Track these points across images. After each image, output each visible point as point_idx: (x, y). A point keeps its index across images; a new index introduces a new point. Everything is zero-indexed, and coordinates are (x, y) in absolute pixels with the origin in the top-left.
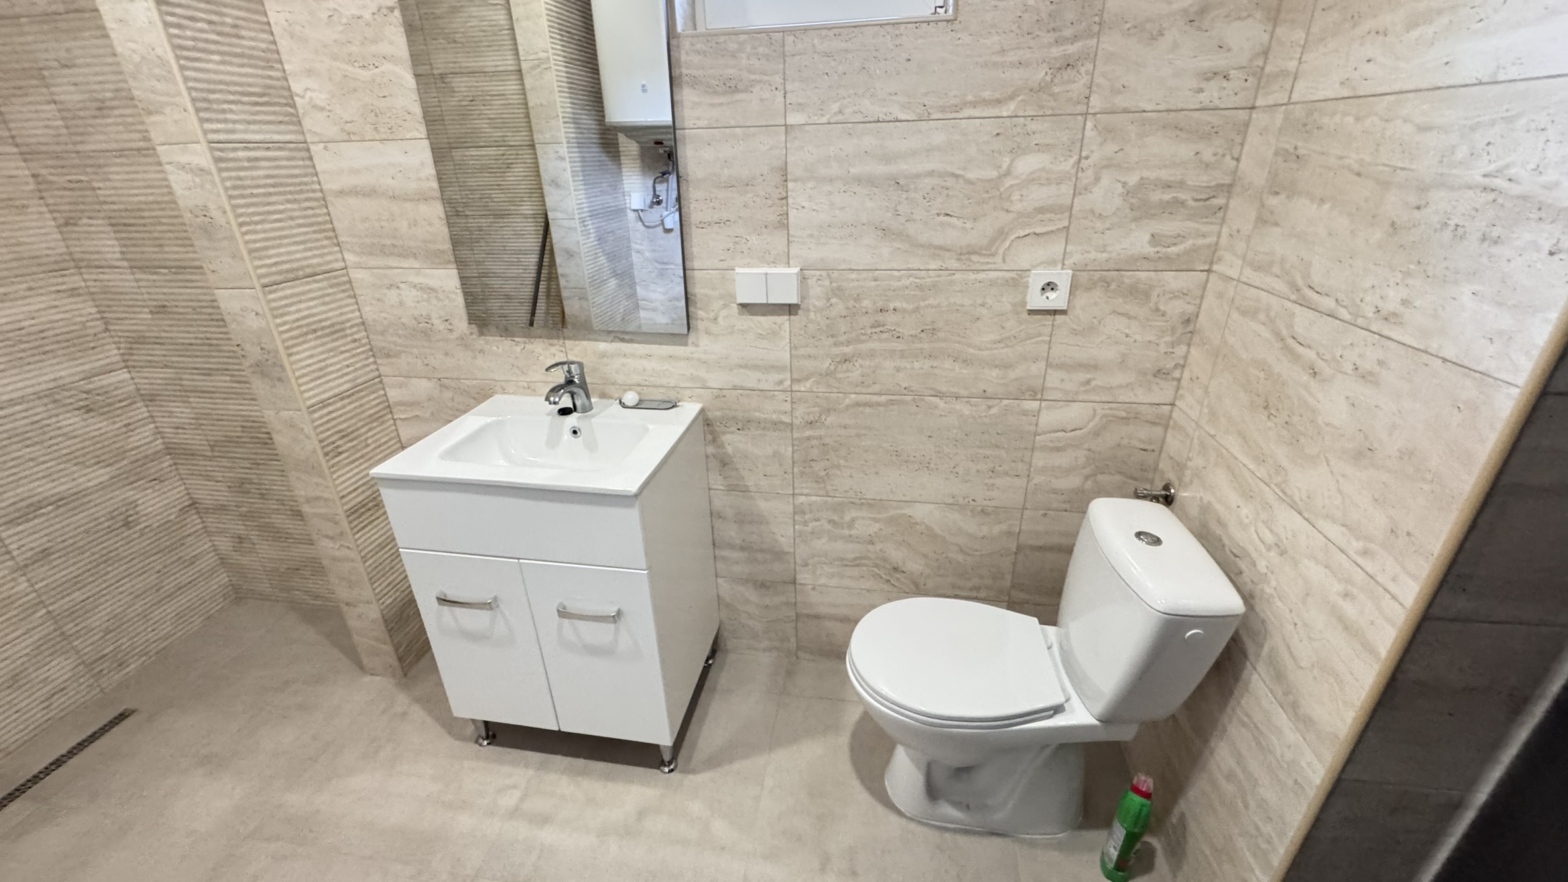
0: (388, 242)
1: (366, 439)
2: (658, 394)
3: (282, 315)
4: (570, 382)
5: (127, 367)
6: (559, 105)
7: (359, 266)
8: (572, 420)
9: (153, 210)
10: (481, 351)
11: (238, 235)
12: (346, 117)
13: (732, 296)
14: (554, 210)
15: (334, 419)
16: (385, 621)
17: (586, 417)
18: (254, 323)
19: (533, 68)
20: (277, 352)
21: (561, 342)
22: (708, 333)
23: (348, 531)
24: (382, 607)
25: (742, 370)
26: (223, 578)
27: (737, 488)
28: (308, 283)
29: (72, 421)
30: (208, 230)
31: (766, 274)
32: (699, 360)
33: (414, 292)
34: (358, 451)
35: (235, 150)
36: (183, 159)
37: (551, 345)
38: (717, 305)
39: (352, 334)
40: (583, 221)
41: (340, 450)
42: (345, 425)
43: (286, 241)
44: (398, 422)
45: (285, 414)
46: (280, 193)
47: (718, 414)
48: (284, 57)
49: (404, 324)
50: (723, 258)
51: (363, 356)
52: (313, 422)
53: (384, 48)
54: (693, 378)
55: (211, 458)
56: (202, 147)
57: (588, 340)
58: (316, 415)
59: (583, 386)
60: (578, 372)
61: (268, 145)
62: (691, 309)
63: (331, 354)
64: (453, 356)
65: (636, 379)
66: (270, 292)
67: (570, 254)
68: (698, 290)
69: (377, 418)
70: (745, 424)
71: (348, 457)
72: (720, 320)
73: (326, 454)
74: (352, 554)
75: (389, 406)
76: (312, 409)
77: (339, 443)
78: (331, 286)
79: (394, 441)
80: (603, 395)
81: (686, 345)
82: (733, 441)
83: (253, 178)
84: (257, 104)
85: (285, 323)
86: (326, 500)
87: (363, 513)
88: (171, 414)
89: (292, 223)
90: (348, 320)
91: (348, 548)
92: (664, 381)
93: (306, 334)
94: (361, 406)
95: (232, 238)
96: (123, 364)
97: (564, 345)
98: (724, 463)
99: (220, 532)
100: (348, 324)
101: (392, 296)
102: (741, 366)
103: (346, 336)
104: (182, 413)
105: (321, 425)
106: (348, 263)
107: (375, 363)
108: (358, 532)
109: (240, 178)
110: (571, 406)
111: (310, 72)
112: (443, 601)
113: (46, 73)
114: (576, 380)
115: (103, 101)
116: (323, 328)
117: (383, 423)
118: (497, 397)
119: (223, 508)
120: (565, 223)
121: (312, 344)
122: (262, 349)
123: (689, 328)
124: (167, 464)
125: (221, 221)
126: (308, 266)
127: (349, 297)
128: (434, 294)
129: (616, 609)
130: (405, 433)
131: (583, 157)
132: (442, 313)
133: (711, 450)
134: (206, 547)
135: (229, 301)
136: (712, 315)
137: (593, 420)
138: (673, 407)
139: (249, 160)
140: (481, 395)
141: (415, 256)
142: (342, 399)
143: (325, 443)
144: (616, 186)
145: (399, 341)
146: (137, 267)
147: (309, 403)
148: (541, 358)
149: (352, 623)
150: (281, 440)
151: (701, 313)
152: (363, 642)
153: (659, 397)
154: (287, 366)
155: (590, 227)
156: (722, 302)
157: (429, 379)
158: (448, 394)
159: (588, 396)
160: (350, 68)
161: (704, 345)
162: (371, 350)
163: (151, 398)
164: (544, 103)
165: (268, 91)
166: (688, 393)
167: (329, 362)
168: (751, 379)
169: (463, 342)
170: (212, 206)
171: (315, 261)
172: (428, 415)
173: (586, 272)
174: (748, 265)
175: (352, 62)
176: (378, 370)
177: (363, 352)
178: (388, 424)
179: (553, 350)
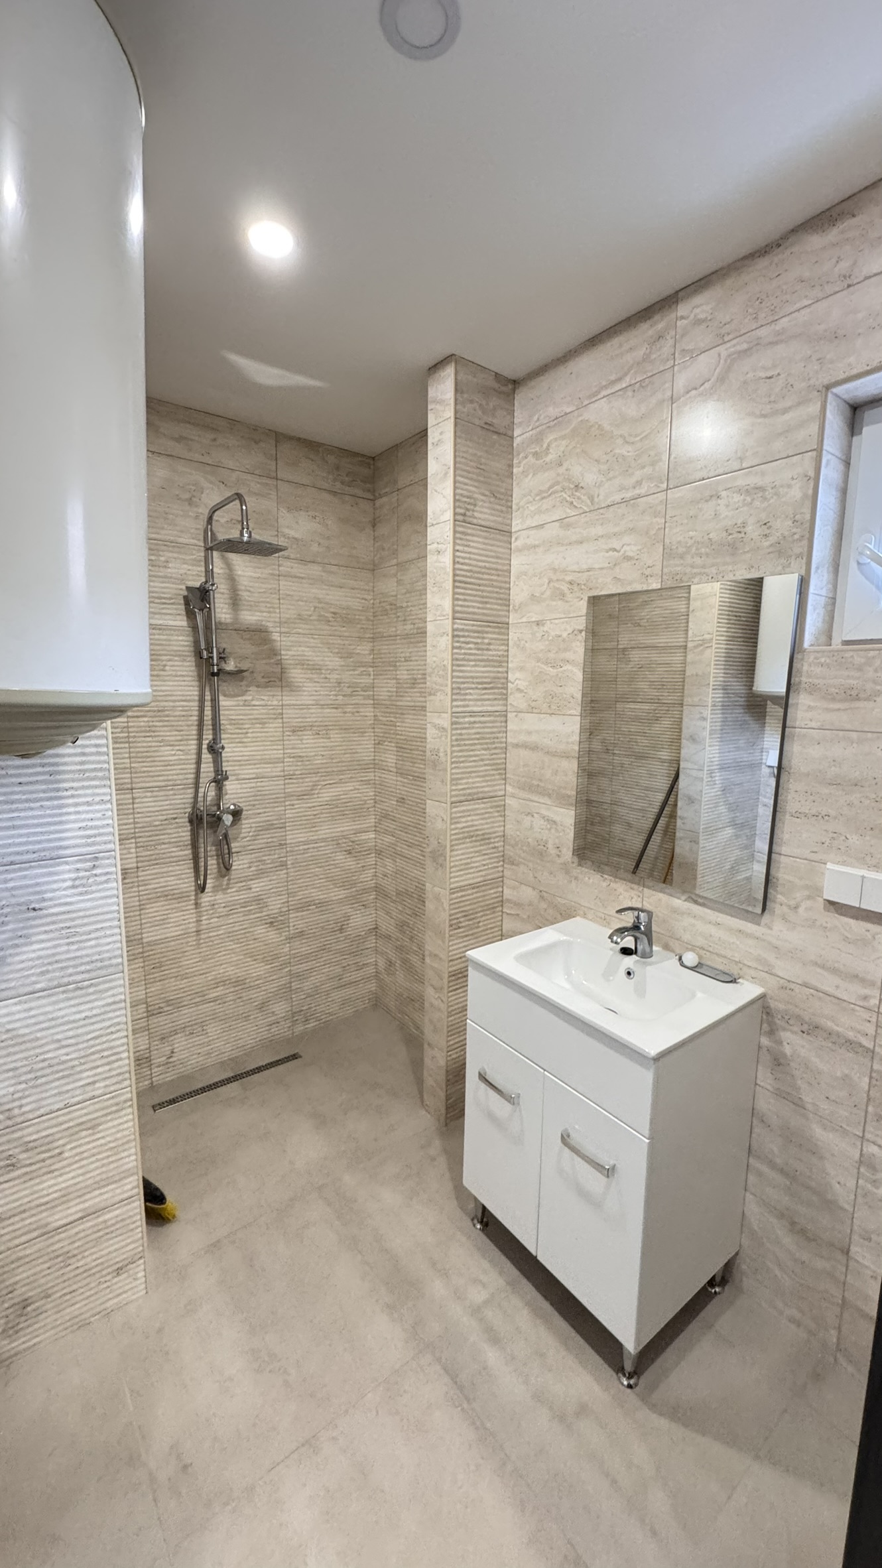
0: (535, 782)
1: (479, 922)
2: (719, 964)
3: (456, 823)
4: (636, 927)
5: (375, 831)
6: (712, 675)
7: (513, 796)
8: (630, 961)
9: (417, 741)
10: (576, 878)
11: (449, 770)
12: (534, 697)
13: (818, 890)
14: (686, 760)
15: (464, 901)
16: (447, 1071)
17: (644, 963)
18: (439, 825)
19: (695, 647)
20: (446, 847)
21: (641, 888)
22: (784, 918)
23: (446, 987)
24: (449, 1058)
25: (819, 970)
26: (373, 986)
27: (788, 1096)
28: (479, 804)
29: (340, 857)
30: (435, 764)
31: (863, 877)
32: (770, 943)
33: (542, 822)
34: (472, 929)
35: (464, 717)
36: (437, 721)
37: (631, 888)
38: (799, 895)
39: (494, 843)
40: (711, 772)
41: (460, 925)
42: (468, 908)
43: (473, 775)
44: (504, 915)
45: (437, 889)
46: (481, 744)
47: (781, 1006)
48: (510, 659)
49: (529, 843)
50: (815, 849)
51: (496, 860)
52: (450, 900)
53: (569, 655)
54: (759, 959)
55: (394, 901)
56: (447, 716)
57: (664, 893)
58: (454, 896)
59: (648, 934)
60: (647, 920)
61: (483, 714)
62: (770, 891)
63: (477, 854)
64: (555, 876)
65: (700, 941)
66: (455, 807)
67: (691, 801)
68: (781, 874)
69: (493, 909)
70: (812, 1029)
71: (464, 932)
72: (801, 910)
73: (451, 926)
74: (443, 1006)
75: (502, 901)
76: (453, 891)
77: (462, 920)
78: (491, 807)
79: (497, 929)
80: (666, 947)
81: (759, 924)
82: (793, 1043)
83: (469, 734)
84: (485, 689)
85: (456, 829)
86: (441, 959)
87: (459, 978)
88: (385, 866)
89: (481, 763)
90: (495, 833)
91: (442, 1001)
92: (729, 954)
93: (466, 838)
94: (484, 896)
95: (445, 770)
96: (373, 829)
97: (642, 892)
98: (779, 1062)
99: (382, 954)
100: (494, 835)
101: (527, 821)
102: (816, 964)
103: (489, 844)
104: (390, 866)
105: (455, 903)
106: (507, 793)
107: (503, 866)
108: (451, 991)
109: (461, 734)
110: (633, 948)
111: (522, 669)
112: (483, 1078)
113: (398, 664)
114: (642, 927)
115: (415, 679)
116: (478, 835)
117: (494, 912)
118: (578, 918)
119: (389, 937)
120: (694, 773)
121: (468, 845)
122: (439, 843)
123: (764, 909)
124: (372, 897)
125: (443, 759)
126: (482, 792)
127: (501, 816)
128: (554, 826)
129: (612, 1162)
130: (508, 925)
131: (726, 718)
132: (557, 841)
133: (765, 1041)
134: (371, 961)
135: (432, 808)
136: (793, 903)
137: (649, 968)
138: (731, 982)
139: (470, 723)
140: (565, 913)
141: (549, 796)
142: (473, 888)
143: (453, 917)
144: (755, 743)
145: (523, 855)
146: (400, 773)
147: (452, 886)
148: (621, 897)
149: (427, 1061)
150: (430, 906)
151: (780, 898)
152: (429, 1081)
153: (721, 967)
154: (448, 858)
155: (717, 778)
156: (806, 893)
157: (534, 889)
158: (543, 905)
159: (650, 943)
160: (545, 667)
161: (775, 929)
162: (503, 856)
163: (379, 853)
164: (700, 673)
165: (494, 680)
166: (753, 973)
167: (473, 860)
168: (828, 983)
169: (565, 868)
170: (442, 750)
171: (486, 789)
172: (525, 917)
173: (702, 819)
174: (844, 863)
175: (547, 663)
176: (503, 871)
177: (497, 857)
178: (496, 914)
179: (633, 893)
